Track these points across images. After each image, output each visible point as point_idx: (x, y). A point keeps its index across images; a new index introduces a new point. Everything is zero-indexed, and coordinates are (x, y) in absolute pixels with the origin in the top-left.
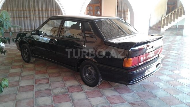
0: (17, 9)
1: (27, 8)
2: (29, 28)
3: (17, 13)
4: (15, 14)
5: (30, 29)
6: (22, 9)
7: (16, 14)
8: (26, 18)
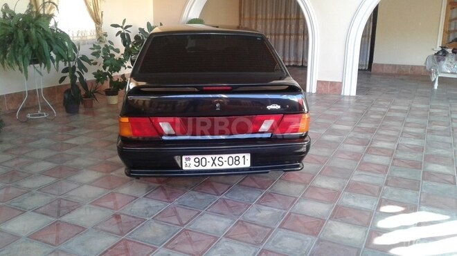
0: (274, 17)
1: (293, 15)
2: (293, 59)
3: (273, 26)
4: (268, 27)
5: (294, 61)
6: (283, 16)
7: (271, 26)
8: (287, 37)
